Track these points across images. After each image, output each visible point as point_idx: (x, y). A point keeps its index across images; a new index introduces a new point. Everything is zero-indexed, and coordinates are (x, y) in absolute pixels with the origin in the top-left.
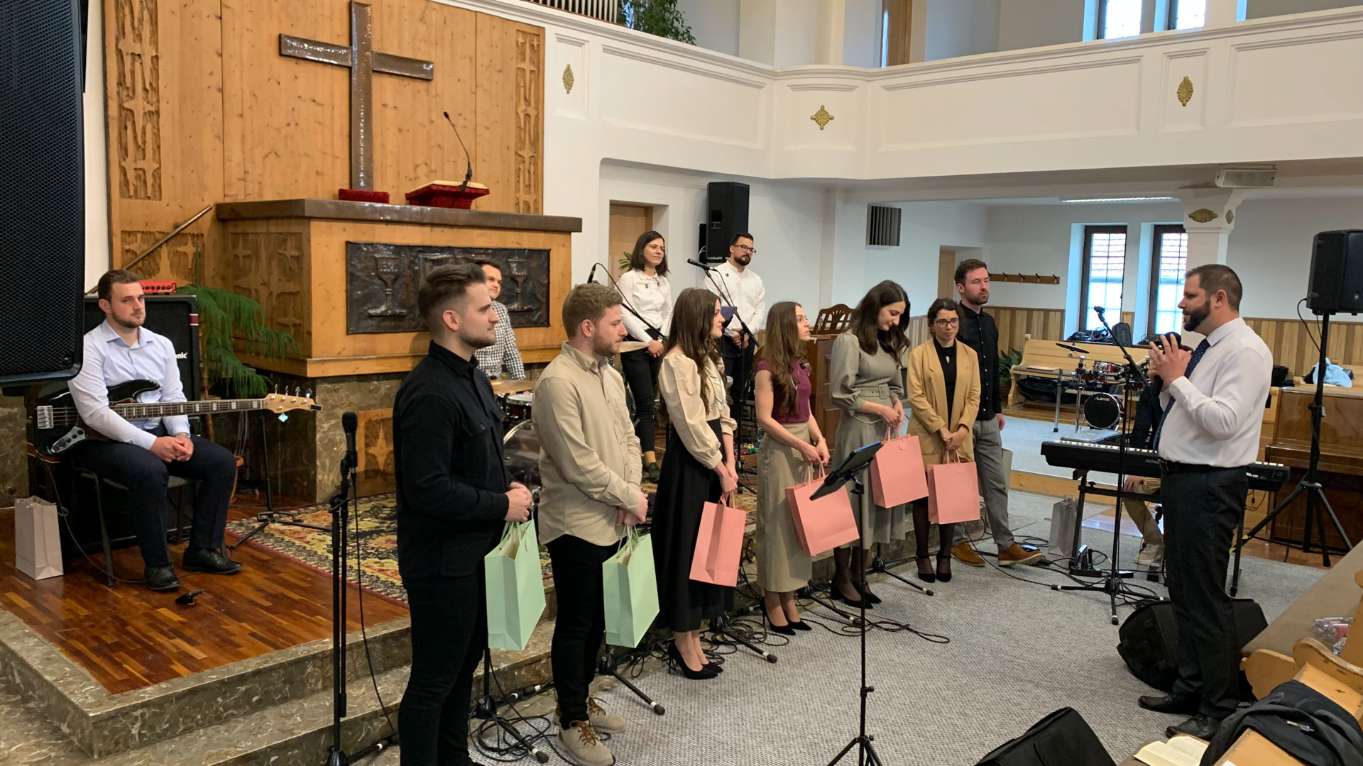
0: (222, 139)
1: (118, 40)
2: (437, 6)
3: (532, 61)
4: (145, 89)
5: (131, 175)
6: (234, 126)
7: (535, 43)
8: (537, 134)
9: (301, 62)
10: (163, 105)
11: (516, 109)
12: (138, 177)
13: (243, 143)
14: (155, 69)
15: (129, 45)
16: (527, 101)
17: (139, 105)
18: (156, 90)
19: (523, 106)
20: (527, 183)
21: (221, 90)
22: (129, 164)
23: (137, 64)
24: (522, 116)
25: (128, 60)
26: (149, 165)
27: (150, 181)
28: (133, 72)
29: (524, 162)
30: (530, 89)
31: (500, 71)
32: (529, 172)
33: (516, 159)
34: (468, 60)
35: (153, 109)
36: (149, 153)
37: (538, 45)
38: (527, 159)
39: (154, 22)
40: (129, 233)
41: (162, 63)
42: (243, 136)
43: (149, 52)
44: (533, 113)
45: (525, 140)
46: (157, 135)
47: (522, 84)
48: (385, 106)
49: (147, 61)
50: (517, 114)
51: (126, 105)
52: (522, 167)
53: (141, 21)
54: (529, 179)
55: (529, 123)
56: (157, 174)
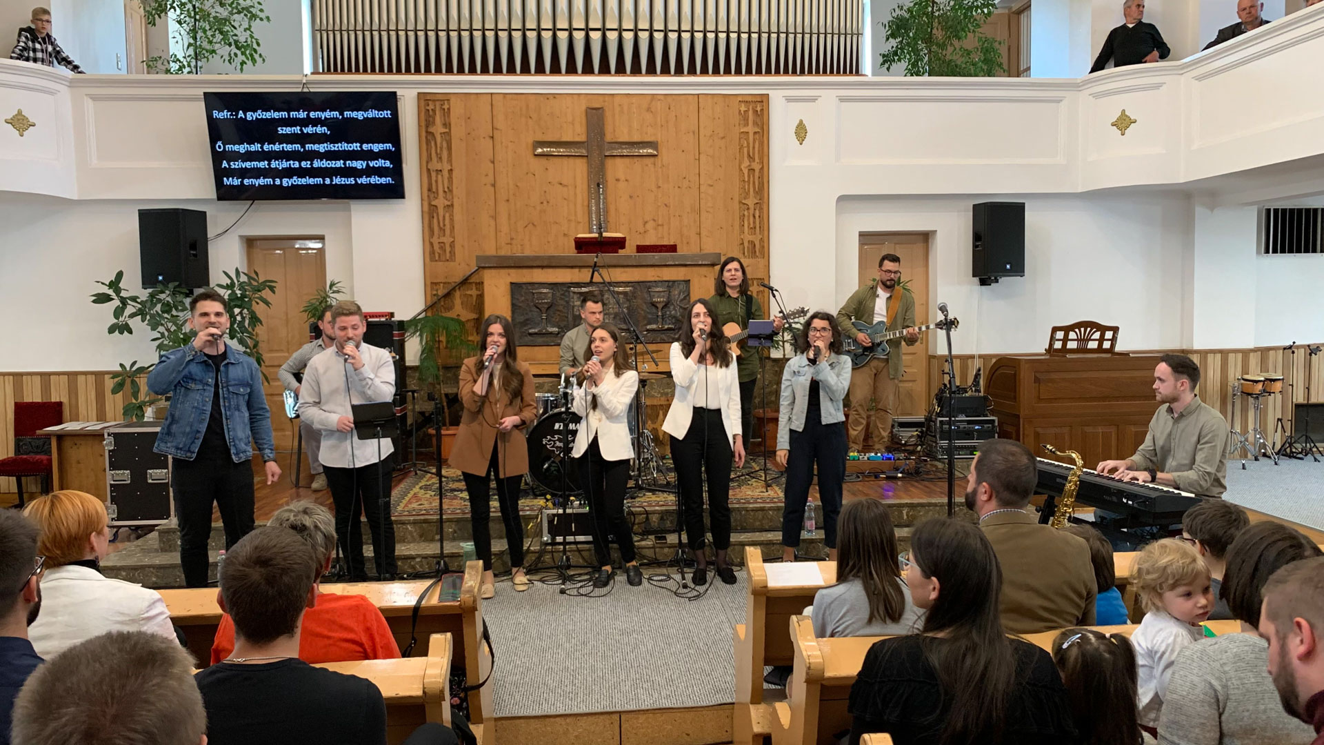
0: (495, 218)
1: (427, 162)
2: (662, 97)
3: (755, 123)
4: (445, 192)
5: (436, 247)
6: (503, 209)
7: (759, 109)
8: (762, 185)
9: (551, 158)
10: (455, 200)
11: (740, 166)
12: (441, 248)
13: (509, 219)
14: (450, 179)
15: (435, 165)
16: (751, 158)
17: (440, 202)
18: (451, 191)
19: (746, 163)
20: (752, 226)
21: (494, 185)
22: (435, 240)
23: (440, 176)
24: (746, 172)
25: (434, 174)
26: (447, 240)
27: (448, 249)
28: (436, 181)
29: (748, 209)
30: (754, 148)
31: (723, 138)
32: (754, 217)
33: (740, 208)
34: (691, 134)
35: (449, 203)
36: (448, 232)
37: (762, 110)
38: (752, 207)
39: (449, 148)
40: (436, 284)
41: (455, 174)
42: (509, 215)
43: (446, 167)
44: (757, 167)
45: (749, 191)
46: (452, 220)
47: (745, 145)
48: (618, 180)
49: (446, 173)
50: (741, 170)
51: (433, 203)
52: (746, 213)
53: (441, 148)
54: (754, 222)
55: (754, 176)
56: (452, 245)
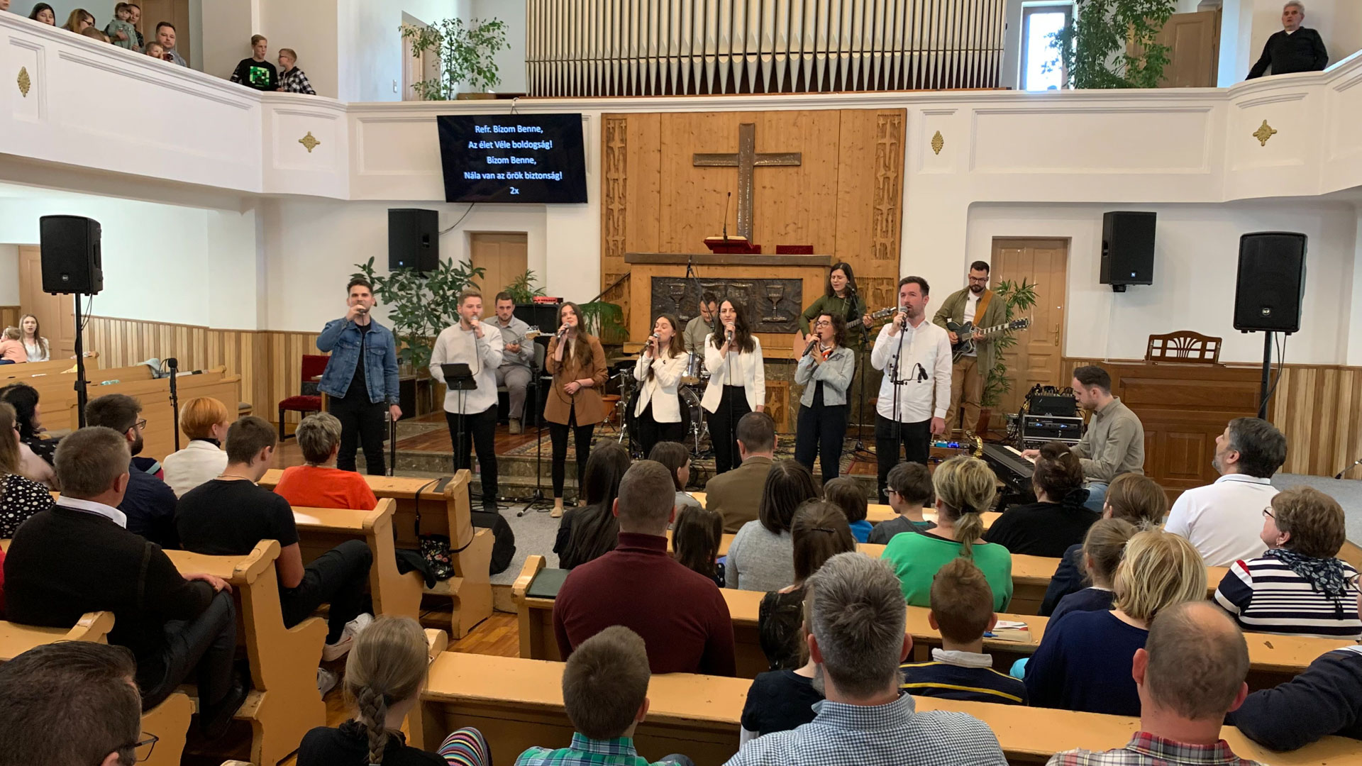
0: (659, 220)
1: (607, 173)
2: (807, 113)
3: (892, 135)
4: (620, 198)
5: (611, 244)
6: (666, 212)
7: (896, 122)
8: (896, 192)
9: (708, 169)
10: (628, 204)
11: (876, 174)
12: (615, 244)
13: (671, 222)
14: (625, 186)
15: (613, 175)
16: (887, 167)
17: (616, 206)
18: (624, 197)
19: (882, 171)
20: (884, 229)
21: (659, 192)
22: (610, 239)
23: (616, 184)
24: (881, 180)
25: (611, 183)
26: (619, 238)
27: (620, 246)
28: (613, 189)
29: (882, 214)
30: (890, 158)
31: (862, 149)
32: (887, 221)
33: (874, 213)
34: (832, 146)
35: (623, 207)
36: (620, 232)
37: (899, 123)
38: (885, 211)
39: (625, 161)
40: (609, 275)
41: (628, 182)
42: (671, 217)
43: (622, 176)
44: (892, 175)
45: (883, 197)
46: (624, 221)
47: (882, 155)
48: (764, 187)
49: (621, 182)
50: (877, 178)
51: (610, 207)
52: (879, 218)
53: (618, 160)
54: (887, 226)
55: (888, 184)
56: (624, 242)
